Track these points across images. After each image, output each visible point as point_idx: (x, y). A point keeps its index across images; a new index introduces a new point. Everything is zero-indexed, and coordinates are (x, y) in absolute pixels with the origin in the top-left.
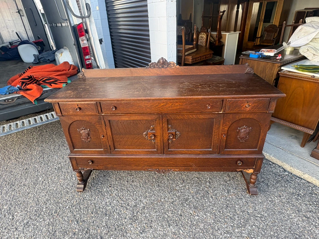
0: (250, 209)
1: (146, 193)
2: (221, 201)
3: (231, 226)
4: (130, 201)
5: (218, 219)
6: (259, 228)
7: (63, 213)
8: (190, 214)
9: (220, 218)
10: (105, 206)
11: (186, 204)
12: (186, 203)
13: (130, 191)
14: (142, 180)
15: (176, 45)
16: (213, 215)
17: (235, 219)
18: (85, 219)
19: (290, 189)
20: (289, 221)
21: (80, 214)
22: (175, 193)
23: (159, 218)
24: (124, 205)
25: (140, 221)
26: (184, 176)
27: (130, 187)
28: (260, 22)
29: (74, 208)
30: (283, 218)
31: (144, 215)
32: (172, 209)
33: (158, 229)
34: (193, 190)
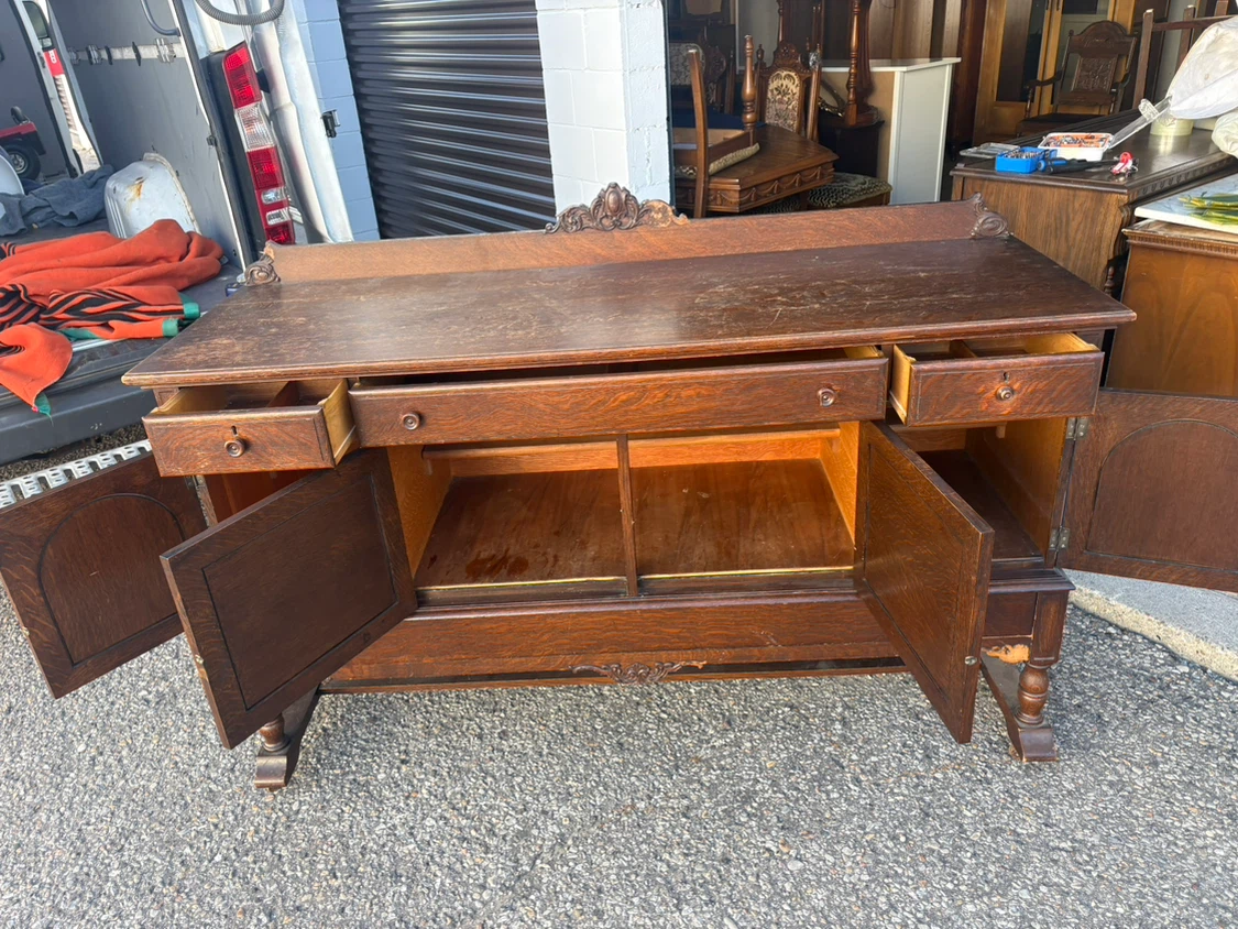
0: (1028, 818)
1: (568, 780)
2: (898, 795)
3: (946, 890)
4: (497, 817)
5: (886, 867)
6: (1068, 893)
7: (203, 882)
8: (767, 855)
9: (897, 862)
10: (390, 844)
11: (745, 815)
12: (745, 811)
13: (494, 777)
14: (544, 725)
15: (668, 130)
16: (864, 854)
17: (964, 864)
18: (303, 900)
19: (1199, 732)
20: (1191, 860)
21: (278, 883)
22: (696, 773)
23: (633, 877)
24: (473, 833)
25: (548, 893)
26: (731, 703)
27: (491, 759)
28: (1047, 13)
29: (250, 859)
30: (1168, 846)
31: (565, 869)
32: (687, 836)
33: (630, 922)
34: (774, 755)
